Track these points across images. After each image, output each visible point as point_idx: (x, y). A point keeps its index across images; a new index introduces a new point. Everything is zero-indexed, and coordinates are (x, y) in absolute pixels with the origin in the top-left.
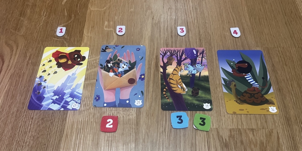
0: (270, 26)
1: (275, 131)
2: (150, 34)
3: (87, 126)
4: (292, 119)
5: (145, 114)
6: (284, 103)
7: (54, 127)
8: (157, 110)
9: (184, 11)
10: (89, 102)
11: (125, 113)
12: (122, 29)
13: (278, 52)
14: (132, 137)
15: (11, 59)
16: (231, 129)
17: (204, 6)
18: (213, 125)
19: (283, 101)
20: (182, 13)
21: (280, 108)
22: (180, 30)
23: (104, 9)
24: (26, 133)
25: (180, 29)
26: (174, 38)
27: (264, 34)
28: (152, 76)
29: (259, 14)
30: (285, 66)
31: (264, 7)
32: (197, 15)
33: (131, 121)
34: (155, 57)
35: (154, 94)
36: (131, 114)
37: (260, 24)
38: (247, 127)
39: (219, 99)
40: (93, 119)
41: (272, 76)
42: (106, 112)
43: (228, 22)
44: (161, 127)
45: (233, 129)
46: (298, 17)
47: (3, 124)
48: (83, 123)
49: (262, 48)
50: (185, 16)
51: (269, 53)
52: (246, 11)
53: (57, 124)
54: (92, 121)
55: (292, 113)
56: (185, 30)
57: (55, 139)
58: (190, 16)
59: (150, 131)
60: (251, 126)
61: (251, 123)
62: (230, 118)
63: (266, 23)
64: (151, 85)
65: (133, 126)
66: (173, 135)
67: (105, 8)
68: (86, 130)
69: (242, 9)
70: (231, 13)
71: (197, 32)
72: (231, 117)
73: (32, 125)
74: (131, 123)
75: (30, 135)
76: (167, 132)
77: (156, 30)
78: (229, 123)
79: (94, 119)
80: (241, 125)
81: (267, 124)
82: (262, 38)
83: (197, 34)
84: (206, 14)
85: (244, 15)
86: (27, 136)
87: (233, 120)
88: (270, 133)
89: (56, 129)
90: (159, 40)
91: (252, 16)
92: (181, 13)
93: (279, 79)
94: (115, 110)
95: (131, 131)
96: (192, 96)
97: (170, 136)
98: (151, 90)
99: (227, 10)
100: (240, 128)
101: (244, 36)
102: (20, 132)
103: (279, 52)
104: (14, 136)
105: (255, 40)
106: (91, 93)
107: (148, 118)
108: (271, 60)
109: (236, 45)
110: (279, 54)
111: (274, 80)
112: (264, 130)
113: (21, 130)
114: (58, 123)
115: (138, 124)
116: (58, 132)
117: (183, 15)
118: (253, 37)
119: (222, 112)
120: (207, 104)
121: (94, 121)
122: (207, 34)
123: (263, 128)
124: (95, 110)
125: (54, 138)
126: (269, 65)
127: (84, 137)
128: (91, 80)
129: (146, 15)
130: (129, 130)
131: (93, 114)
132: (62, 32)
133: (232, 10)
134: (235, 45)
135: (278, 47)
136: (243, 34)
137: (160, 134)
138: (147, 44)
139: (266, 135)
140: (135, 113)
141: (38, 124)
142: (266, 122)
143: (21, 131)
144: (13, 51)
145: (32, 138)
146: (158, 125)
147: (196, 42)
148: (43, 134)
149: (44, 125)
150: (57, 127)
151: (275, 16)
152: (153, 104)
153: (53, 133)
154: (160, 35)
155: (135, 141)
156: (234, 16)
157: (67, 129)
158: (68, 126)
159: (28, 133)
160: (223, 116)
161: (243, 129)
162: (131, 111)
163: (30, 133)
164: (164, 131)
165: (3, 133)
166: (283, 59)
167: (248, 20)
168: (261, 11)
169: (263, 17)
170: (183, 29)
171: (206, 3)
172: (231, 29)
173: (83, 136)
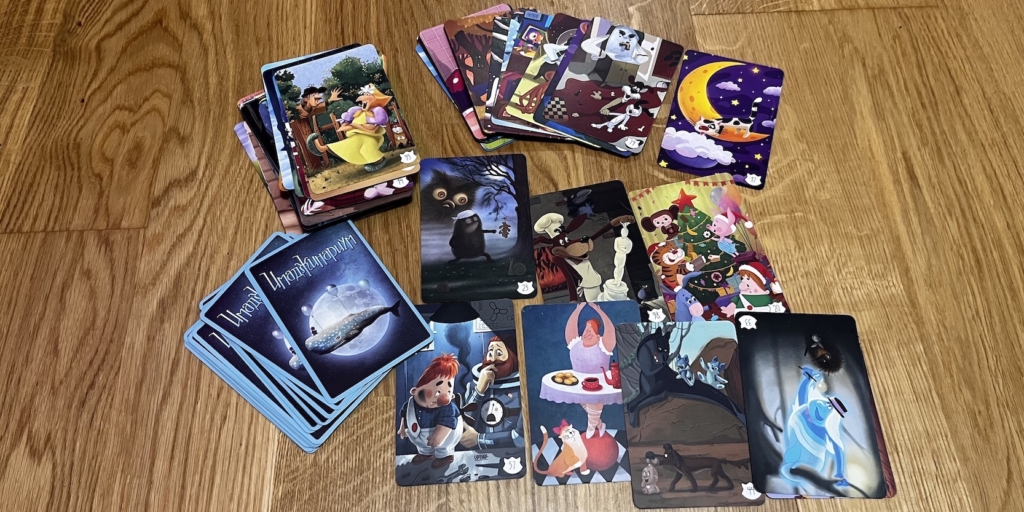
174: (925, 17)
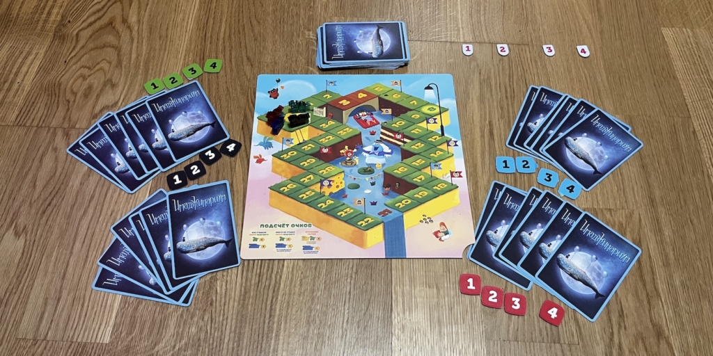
1: (636, 213)
4: (657, 200)
6: (648, 182)
30: (651, 139)
50: (522, 71)
52: (602, 66)
55: (657, 194)
58: (529, 72)
84: (550, 69)
88: (631, 214)
112: (624, 211)
118: (611, 101)
123: (623, 209)
133: (583, 65)
135: (642, 116)
139: (626, 217)
142: (626, 202)
156: (586, 72)
166: (649, 131)
167: (605, 80)
174: (520, 50)
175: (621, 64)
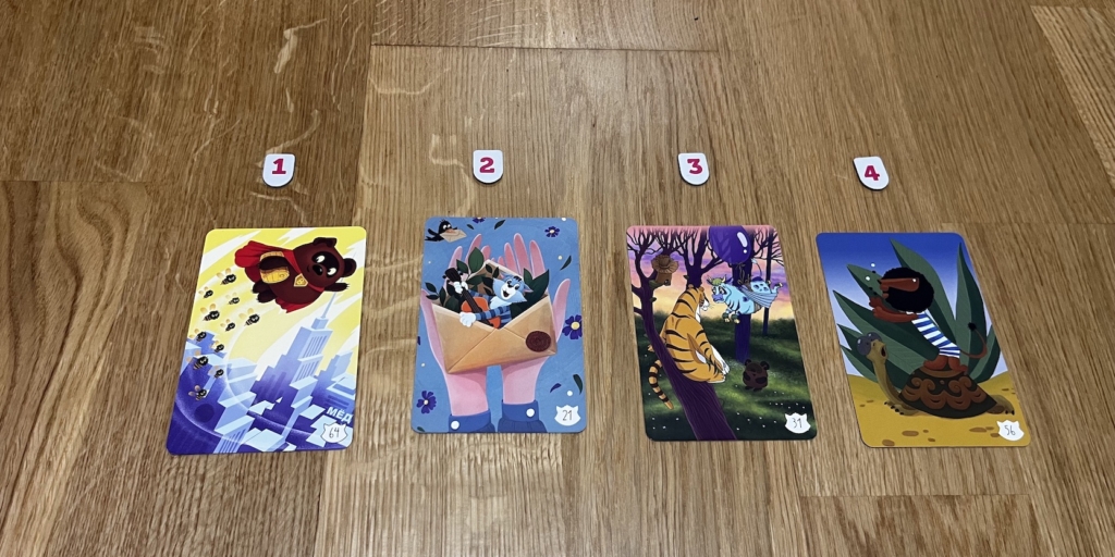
0: (980, 151)
1: (1021, 503)
2: (587, 179)
3: (398, 501)
4: (1074, 461)
5: (592, 454)
6: (1044, 408)
7: (283, 507)
8: (633, 440)
9: (697, 98)
10: (397, 418)
11: (524, 452)
12: (491, 162)
13: (1013, 241)
14: (554, 533)
15: (105, 267)
16: (880, 497)
17: (762, 81)
18: (822, 487)
19: (1041, 401)
20: (690, 105)
21: (1032, 425)
22: (691, 166)
23: (424, 90)
24: (183, 529)
25: (690, 161)
26: (669, 193)
27: (963, 178)
28: (606, 323)
29: (944, 110)
30: (1037, 286)
31: (958, 87)
32: (740, 112)
33: (548, 479)
34: (609, 257)
35: (618, 385)
36: (545, 454)
37: (949, 146)
38: (933, 489)
39: (834, 398)
40: (416, 475)
41: (999, 318)
42: (461, 451)
43: (843, 138)
44: (652, 499)
45: (888, 497)
46: (1070, 121)
47: (97, 503)
48: (381, 490)
49: (960, 226)
50: (702, 116)
51: (984, 241)
52: (901, 101)
53: (292, 496)
54: (415, 481)
55: (1071, 439)
56: (703, 163)
57: (290, 549)
58: (718, 118)
59: (614, 513)
60: (945, 485)
61: (946, 478)
62: (874, 461)
63: (966, 142)
64: (605, 356)
65: (557, 496)
66: (692, 523)
67: (428, 86)
68: (397, 514)
69: (888, 95)
70: (851, 107)
71: (747, 172)
72: (878, 460)
73: (204, 501)
74: (549, 486)
75: (199, 537)
76: (671, 516)
77: (607, 164)
78: (875, 479)
79: (419, 475)
80: (912, 485)
81: (995, 480)
82: (957, 192)
83: (745, 180)
84: (771, 112)
85: (894, 115)
86: (188, 541)
87: (884, 467)
88: (1006, 515)
89: (290, 511)
90: (619, 198)
91: (920, 119)
92: (686, 106)
93: (1022, 329)
94: (489, 444)
95: (552, 512)
96: (747, 388)
97: (682, 526)
98: (608, 371)
99: (839, 95)
100: (911, 493)
101: (900, 186)
102: (163, 526)
103: (1016, 237)
104: (140, 542)
105: (936, 199)
106: (402, 385)
107: (606, 469)
108: (994, 265)
109: (878, 214)
110: (1016, 247)
111: (1008, 333)
112: (987, 500)
113: (164, 521)
114: (297, 493)
115: (571, 487)
116: (297, 523)
117: (694, 114)
118: (929, 188)
119: (847, 443)
120: (796, 415)
121: (422, 481)
122: (779, 178)
123: (984, 494)
124: (423, 444)
125: (287, 546)
126: (987, 281)
127: (390, 538)
128: (399, 338)
129: (569, 114)
130: (543, 511)
131: (415, 458)
132: (284, 172)
133: (853, 99)
134: (874, 215)
135: (1011, 223)
136: (897, 180)
137: (649, 520)
138: (583, 215)
139: (996, 517)
140: (559, 450)
141: (226, 496)
142: (991, 470)
143: (167, 525)
144: (111, 239)
145: (208, 548)
146: (639, 491)
147: (745, 207)
148: (245, 534)
149: (246, 499)
150: (291, 505)
151: (994, 120)
152: (618, 420)
153: (280, 528)
154: (623, 183)
155: (568, 549)
157: (330, 512)
158: (330, 504)
159: (191, 529)
160: (852, 455)
161: (922, 496)
162: (545, 445)
163: (200, 529)
164: (660, 510)
165: (98, 532)
166: (1030, 262)
167: (909, 131)
168: (948, 99)
169: (957, 123)
170: (697, 161)
171: (767, 71)
172: (857, 161)
173: (385, 535)
175: (946, 95)
